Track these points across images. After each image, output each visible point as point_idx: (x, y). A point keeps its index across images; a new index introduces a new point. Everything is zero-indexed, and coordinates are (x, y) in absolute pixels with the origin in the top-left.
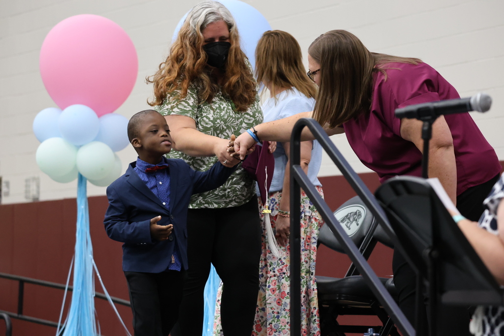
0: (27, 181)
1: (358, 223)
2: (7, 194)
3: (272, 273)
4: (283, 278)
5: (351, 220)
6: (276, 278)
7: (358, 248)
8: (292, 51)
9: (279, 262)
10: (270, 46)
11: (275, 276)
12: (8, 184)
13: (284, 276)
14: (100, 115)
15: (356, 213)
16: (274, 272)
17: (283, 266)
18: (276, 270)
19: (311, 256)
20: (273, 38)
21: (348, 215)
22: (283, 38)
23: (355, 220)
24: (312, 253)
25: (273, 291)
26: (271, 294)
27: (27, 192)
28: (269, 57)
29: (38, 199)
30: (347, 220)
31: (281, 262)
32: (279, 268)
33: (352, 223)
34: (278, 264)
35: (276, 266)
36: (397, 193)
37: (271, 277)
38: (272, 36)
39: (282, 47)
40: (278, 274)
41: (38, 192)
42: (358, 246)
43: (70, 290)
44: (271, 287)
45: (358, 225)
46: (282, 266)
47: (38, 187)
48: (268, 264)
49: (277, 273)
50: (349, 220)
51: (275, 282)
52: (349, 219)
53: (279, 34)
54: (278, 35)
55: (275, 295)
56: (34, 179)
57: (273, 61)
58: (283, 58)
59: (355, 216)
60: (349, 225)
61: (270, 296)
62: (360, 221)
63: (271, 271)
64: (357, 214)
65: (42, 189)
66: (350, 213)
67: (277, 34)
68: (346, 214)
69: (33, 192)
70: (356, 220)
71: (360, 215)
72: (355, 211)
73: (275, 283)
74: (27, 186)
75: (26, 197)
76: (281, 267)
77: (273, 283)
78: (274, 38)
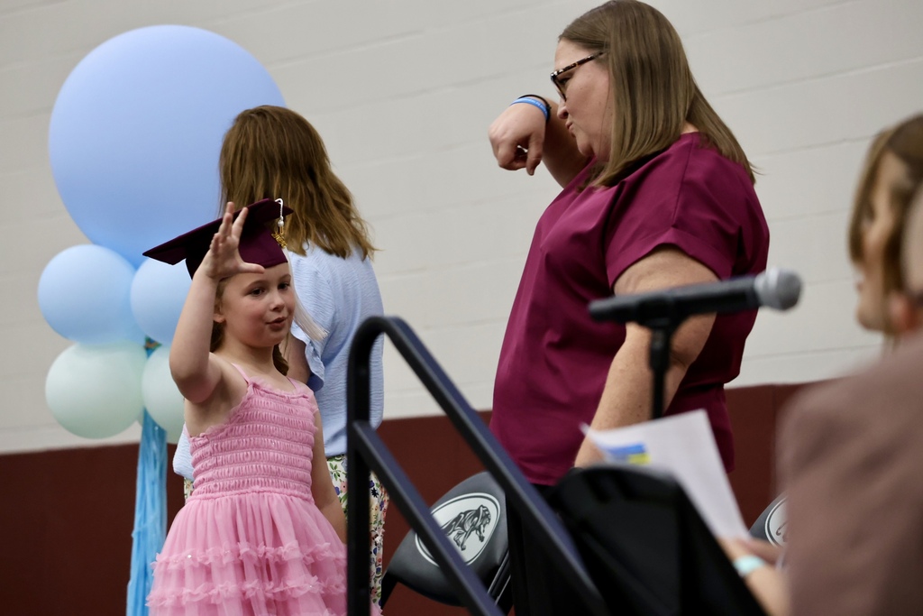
1: (483, 534)
5: (467, 527)
7: (487, 586)
8: (299, 149)
10: (247, 140)
15: (477, 513)
20: (252, 122)
21: (459, 517)
22: (274, 119)
23: (476, 528)
28: (247, 167)
30: (459, 529)
33: (468, 534)
36: (602, 496)
38: (251, 118)
39: (275, 141)
42: (486, 583)
45: (482, 539)
50: (463, 529)
52: (462, 526)
53: (266, 111)
54: (265, 116)
57: (257, 174)
58: (277, 165)
59: (476, 519)
60: (461, 540)
62: (488, 531)
64: (480, 515)
66: (465, 513)
67: (261, 113)
68: (456, 515)
70: (479, 529)
71: (487, 516)
72: (476, 508)
78: (256, 122)
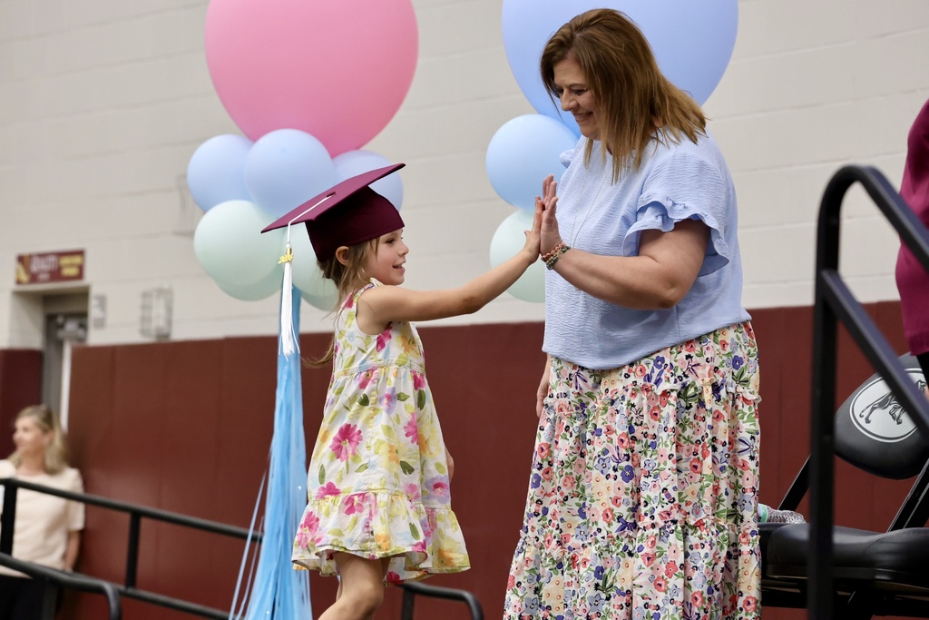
0: (145, 295)
2: (101, 324)
3: (647, 521)
4: (672, 532)
6: (656, 531)
9: (663, 495)
11: (653, 526)
12: (102, 301)
13: (673, 527)
14: (334, 154)
16: (652, 517)
17: (672, 505)
18: (656, 514)
19: (737, 481)
24: (739, 474)
25: (649, 559)
26: (644, 566)
27: (145, 319)
29: (167, 336)
31: (668, 496)
32: (662, 510)
34: (661, 501)
35: (656, 505)
37: (645, 529)
40: (661, 524)
41: (169, 322)
43: (257, 540)
44: (646, 550)
46: (670, 505)
47: (169, 310)
48: (642, 500)
49: (657, 519)
51: (653, 539)
55: (652, 568)
56: (161, 292)
61: (642, 571)
63: (646, 514)
65: (176, 316)
69: (158, 322)
73: (653, 543)
74: (146, 307)
75: (143, 332)
76: (667, 508)
77: (650, 543)
